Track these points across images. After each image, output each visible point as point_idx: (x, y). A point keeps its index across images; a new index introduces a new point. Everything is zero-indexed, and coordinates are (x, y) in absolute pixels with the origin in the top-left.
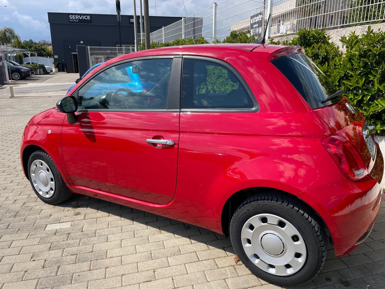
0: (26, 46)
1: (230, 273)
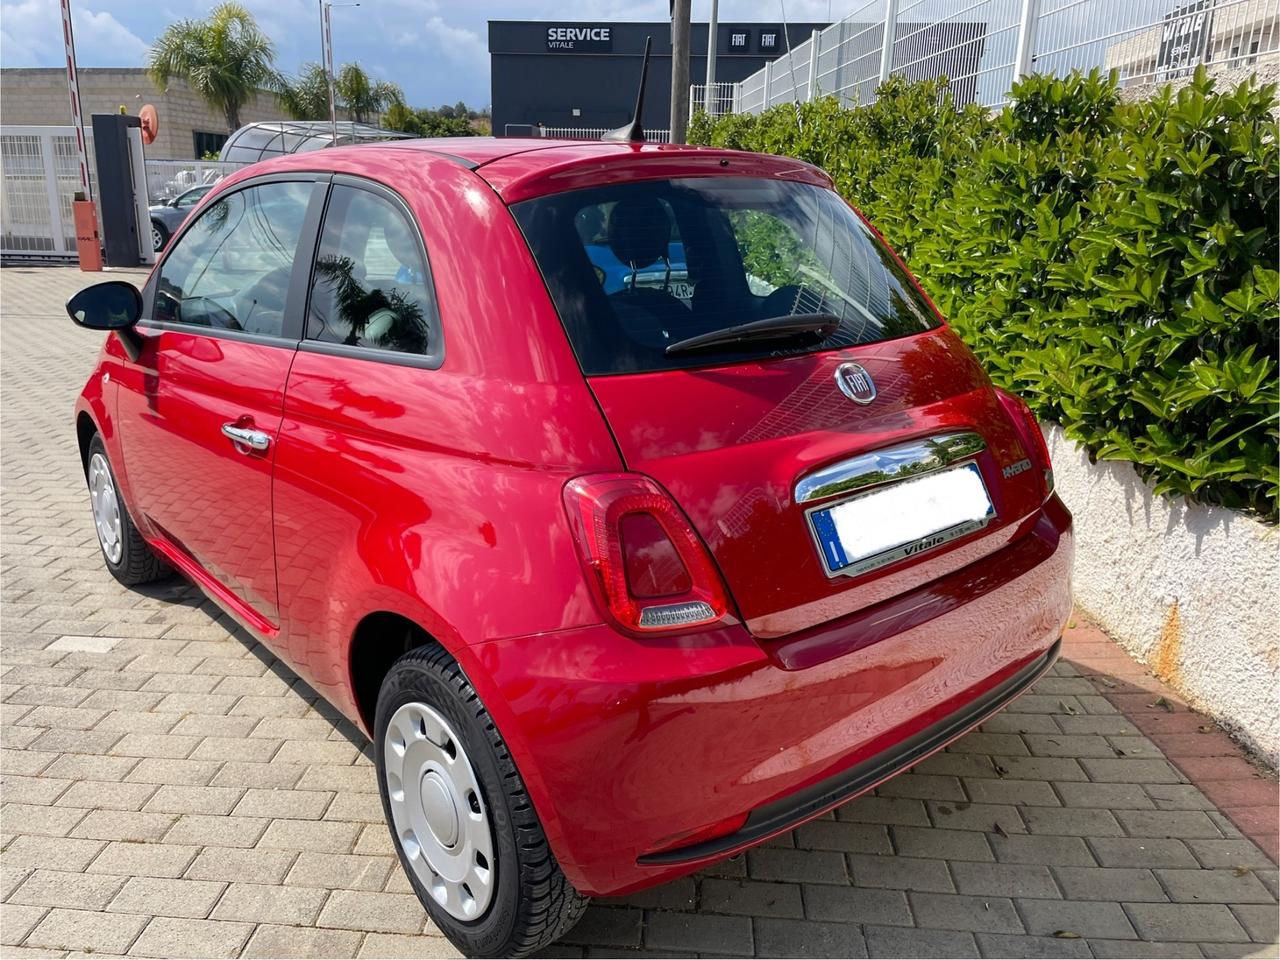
0: (425, 123)
1: (366, 876)
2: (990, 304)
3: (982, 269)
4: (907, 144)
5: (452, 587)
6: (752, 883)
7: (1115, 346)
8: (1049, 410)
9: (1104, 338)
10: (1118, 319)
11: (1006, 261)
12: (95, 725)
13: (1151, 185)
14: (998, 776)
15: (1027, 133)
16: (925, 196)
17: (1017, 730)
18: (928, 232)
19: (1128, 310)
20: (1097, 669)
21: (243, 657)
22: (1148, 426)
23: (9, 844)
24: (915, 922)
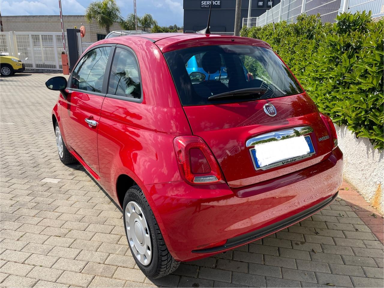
0: (164, 31)
1: (120, 251)
2: (327, 86)
3: (325, 75)
4: (305, 35)
5: (145, 168)
6: (234, 261)
7: (364, 101)
8: (345, 121)
9: (361, 98)
10: (366, 92)
11: (332, 73)
12: (51, 203)
13: (377, 48)
14: (316, 234)
15: (341, 31)
16: (309, 52)
17: (324, 221)
18: (310, 63)
19: (370, 89)
20: (353, 203)
21: (94, 186)
22: (374, 127)
23: (24, 235)
24: (282, 277)
